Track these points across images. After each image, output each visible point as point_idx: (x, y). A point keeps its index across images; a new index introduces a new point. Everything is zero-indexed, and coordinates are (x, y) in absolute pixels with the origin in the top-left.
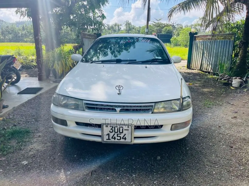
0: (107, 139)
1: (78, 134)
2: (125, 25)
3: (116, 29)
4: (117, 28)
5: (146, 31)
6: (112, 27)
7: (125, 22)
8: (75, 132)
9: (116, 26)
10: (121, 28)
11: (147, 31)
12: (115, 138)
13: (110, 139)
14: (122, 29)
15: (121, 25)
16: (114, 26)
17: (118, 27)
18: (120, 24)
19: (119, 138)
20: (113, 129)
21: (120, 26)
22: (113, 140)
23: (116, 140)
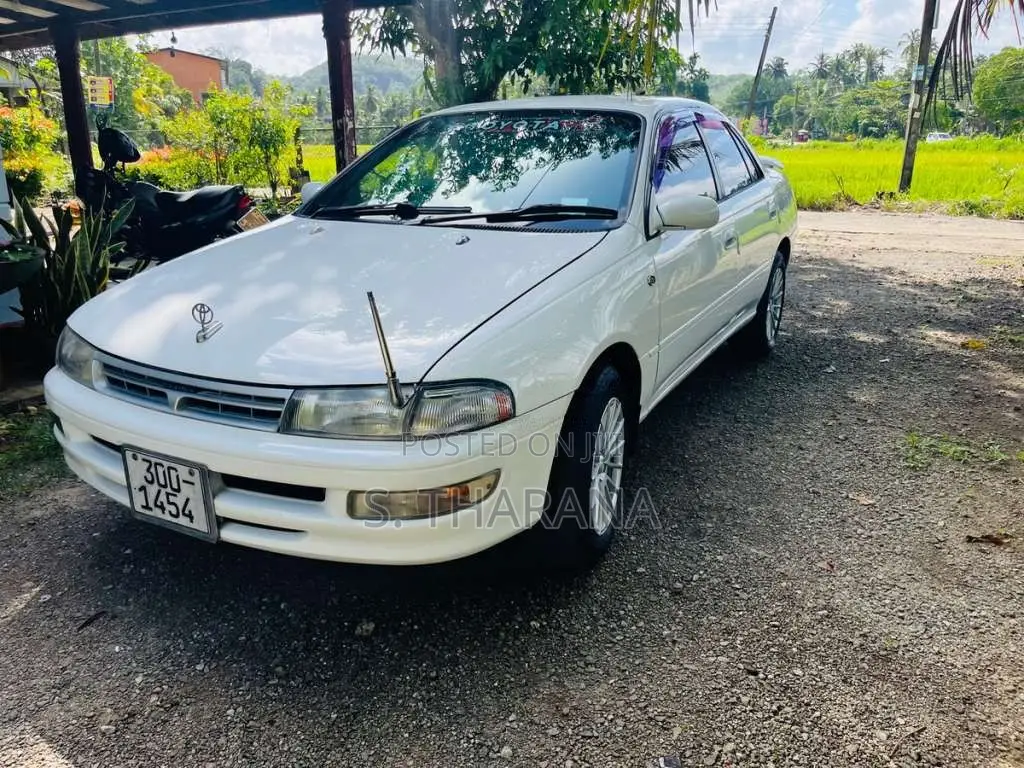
0: (143, 507)
2: (906, 51)
3: (856, 74)
4: (864, 70)
5: (913, 78)
6: (839, 65)
7: (905, 39)
9: (857, 59)
10: (881, 68)
11: (917, 76)
12: (162, 508)
13: (151, 509)
14: (888, 71)
15: (883, 53)
16: (847, 57)
17: (870, 63)
18: (877, 49)
19: (173, 510)
20: (153, 471)
21: (879, 60)
22: (157, 513)
23: (167, 516)
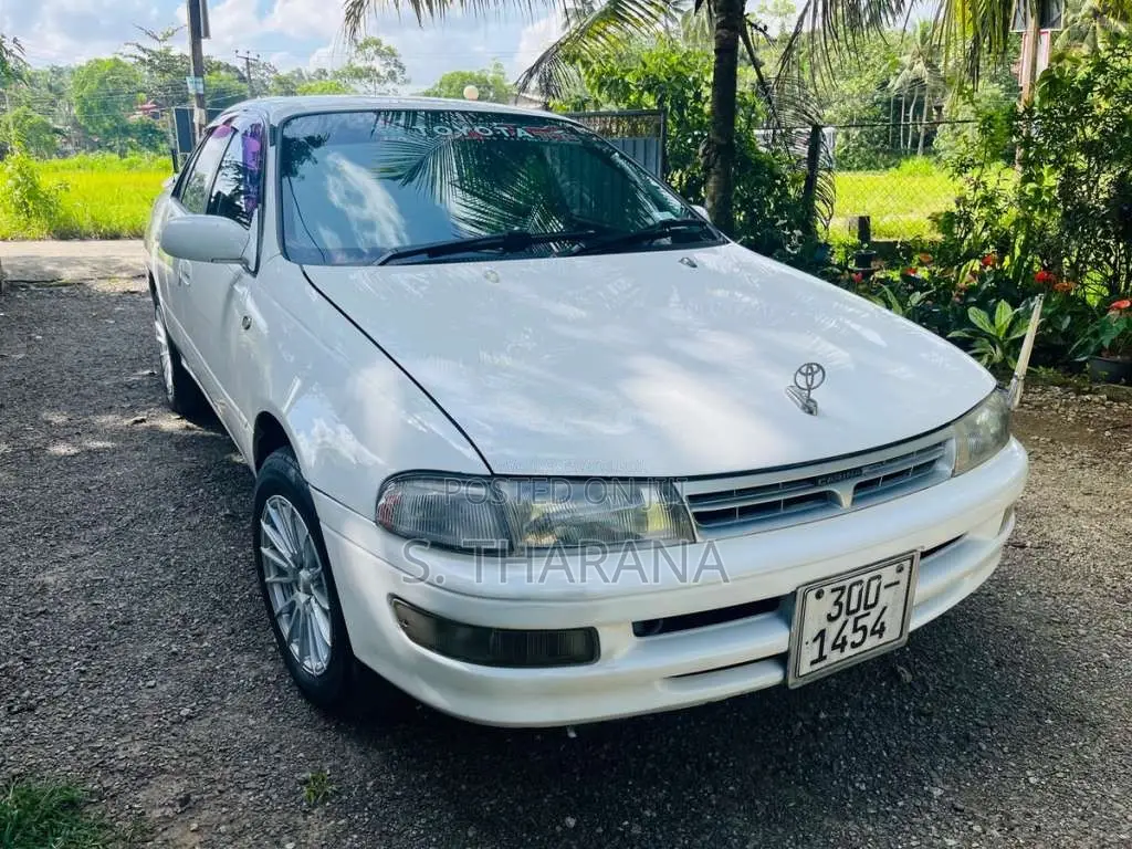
0: (813, 663)
1: (657, 684)
8: (642, 683)
12: (844, 645)
13: (825, 658)
19: (859, 636)
20: (844, 599)
22: (837, 655)
23: (849, 651)
